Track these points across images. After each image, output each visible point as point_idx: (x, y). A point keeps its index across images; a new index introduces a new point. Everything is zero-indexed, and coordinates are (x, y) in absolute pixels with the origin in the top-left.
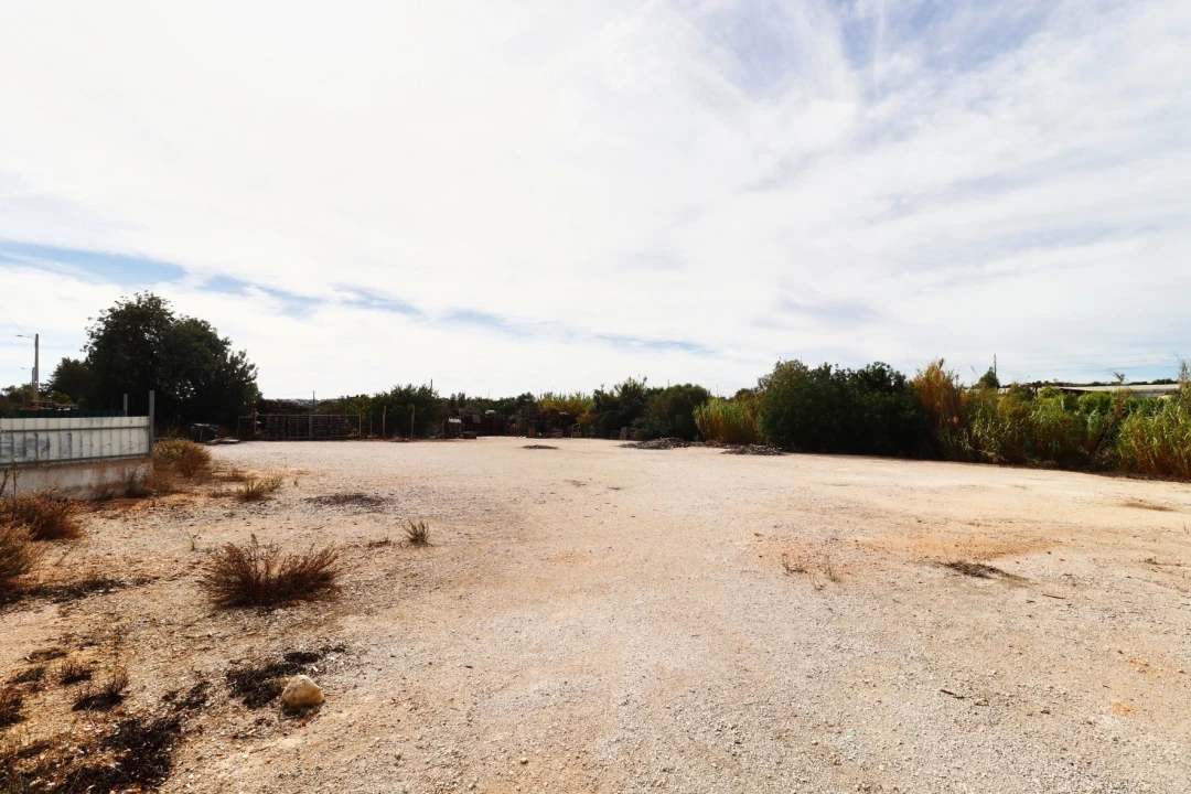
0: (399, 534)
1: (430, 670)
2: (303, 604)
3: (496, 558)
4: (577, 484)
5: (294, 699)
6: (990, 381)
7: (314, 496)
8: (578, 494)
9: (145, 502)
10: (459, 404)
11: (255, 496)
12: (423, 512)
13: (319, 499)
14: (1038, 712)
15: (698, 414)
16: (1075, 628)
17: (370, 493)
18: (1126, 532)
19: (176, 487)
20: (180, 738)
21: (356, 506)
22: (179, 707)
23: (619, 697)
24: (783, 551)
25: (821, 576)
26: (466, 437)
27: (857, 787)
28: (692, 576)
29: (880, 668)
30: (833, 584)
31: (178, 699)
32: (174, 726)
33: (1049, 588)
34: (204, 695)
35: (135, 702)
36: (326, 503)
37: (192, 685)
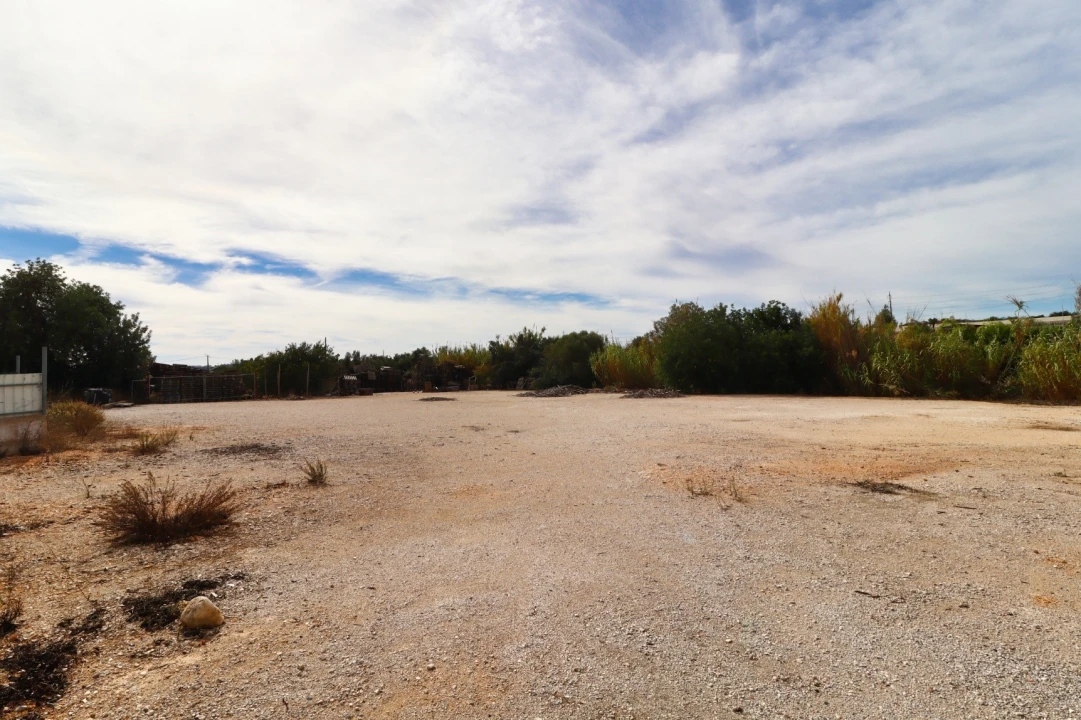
0: (297, 476)
1: (331, 592)
2: (201, 540)
3: (396, 494)
4: (476, 429)
5: (193, 620)
6: (886, 317)
7: (210, 448)
8: (478, 438)
9: (39, 457)
10: (355, 363)
11: (150, 449)
12: (322, 459)
13: (215, 450)
14: (957, 607)
15: (595, 362)
16: (989, 534)
17: (267, 443)
18: (1034, 450)
19: (69, 443)
20: (76, 659)
21: (251, 455)
22: (75, 632)
23: (526, 609)
24: (686, 477)
25: (727, 499)
26: (362, 394)
27: (775, 678)
28: (596, 503)
29: (793, 574)
30: (739, 504)
31: (74, 626)
32: (70, 648)
33: (959, 500)
34: (102, 621)
35: (30, 630)
36: (222, 453)
37: (88, 612)
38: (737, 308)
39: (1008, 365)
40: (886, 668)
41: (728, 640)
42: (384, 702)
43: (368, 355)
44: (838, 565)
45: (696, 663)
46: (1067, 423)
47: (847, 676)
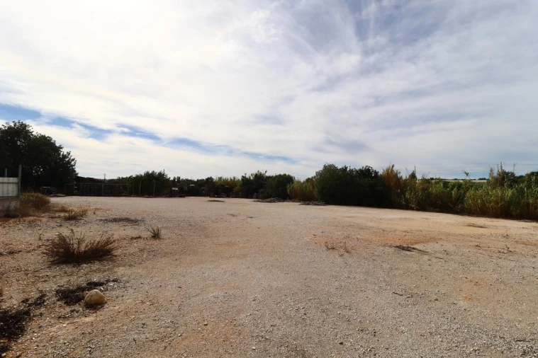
0: (146, 234)
1: (160, 289)
2: (97, 262)
3: (194, 244)
4: (233, 216)
5: (91, 301)
6: (413, 176)
7: (104, 219)
8: (234, 219)
9: (15, 219)
10: (177, 182)
11: (73, 218)
12: (160, 226)
13: (106, 220)
14: (433, 300)
15: (289, 188)
16: (448, 270)
17: (133, 218)
18: (468, 235)
19: (31, 213)
20: (30, 319)
21: (125, 223)
22: (30, 305)
23: (251, 298)
24: (325, 241)
25: (342, 251)
26: (180, 197)
27: (357, 329)
28: (285, 251)
29: (367, 285)
30: (347, 254)
31: (30, 302)
32: (27, 313)
33: (437, 255)
34: (44, 300)
35: (6, 304)
36: (110, 221)
37: (38, 295)
38: (352, 168)
39: (460, 199)
40: (403, 325)
41: (339, 313)
42: (183, 340)
43: (184, 179)
44: (386, 281)
45: (324, 323)
46: (482, 225)
47: (387, 329)
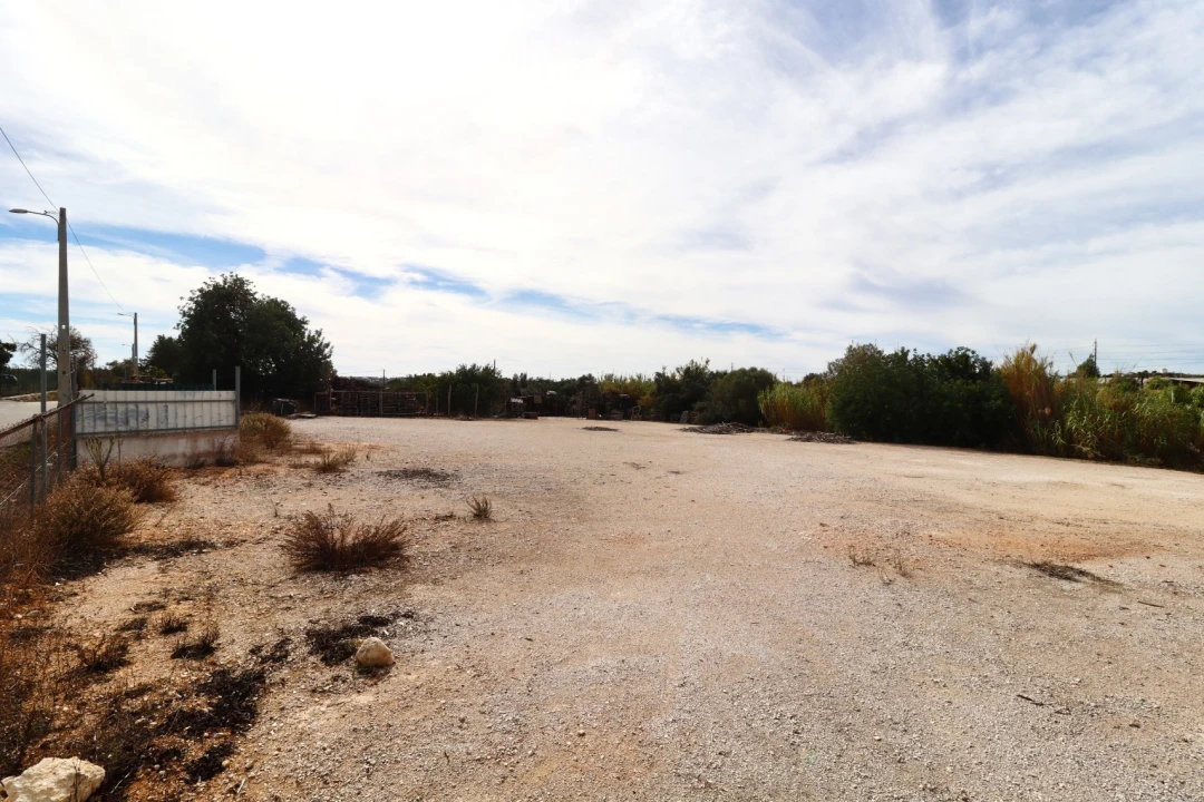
0: (463, 510)
1: (491, 640)
2: (375, 571)
3: (557, 536)
4: (637, 467)
5: (367, 659)
6: (1090, 368)
7: (385, 470)
8: (638, 477)
9: (234, 470)
10: (521, 384)
11: (331, 468)
12: (488, 492)
13: (389, 473)
14: (1126, 725)
15: (763, 399)
16: (1175, 639)
17: (436, 469)
19: (260, 457)
20: (265, 689)
21: (422, 482)
22: (264, 660)
23: (676, 678)
24: (849, 543)
25: (890, 570)
26: (527, 417)
27: (921, 786)
28: (753, 563)
29: (953, 668)
30: (903, 579)
31: (263, 653)
32: (260, 677)
33: (1148, 594)
34: (287, 651)
35: (226, 654)
36: (396, 477)
37: (275, 640)
38: (920, 353)
41: (877, 738)
42: (537, 765)
43: (535, 378)
44: (1002, 662)
45: (842, 760)
47: (998, 793)
